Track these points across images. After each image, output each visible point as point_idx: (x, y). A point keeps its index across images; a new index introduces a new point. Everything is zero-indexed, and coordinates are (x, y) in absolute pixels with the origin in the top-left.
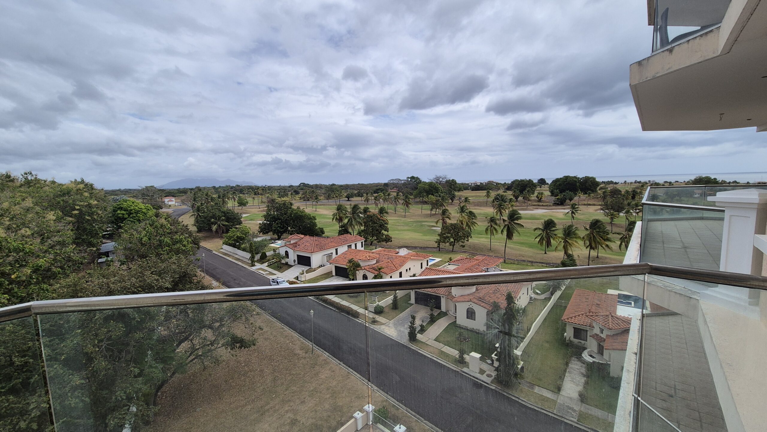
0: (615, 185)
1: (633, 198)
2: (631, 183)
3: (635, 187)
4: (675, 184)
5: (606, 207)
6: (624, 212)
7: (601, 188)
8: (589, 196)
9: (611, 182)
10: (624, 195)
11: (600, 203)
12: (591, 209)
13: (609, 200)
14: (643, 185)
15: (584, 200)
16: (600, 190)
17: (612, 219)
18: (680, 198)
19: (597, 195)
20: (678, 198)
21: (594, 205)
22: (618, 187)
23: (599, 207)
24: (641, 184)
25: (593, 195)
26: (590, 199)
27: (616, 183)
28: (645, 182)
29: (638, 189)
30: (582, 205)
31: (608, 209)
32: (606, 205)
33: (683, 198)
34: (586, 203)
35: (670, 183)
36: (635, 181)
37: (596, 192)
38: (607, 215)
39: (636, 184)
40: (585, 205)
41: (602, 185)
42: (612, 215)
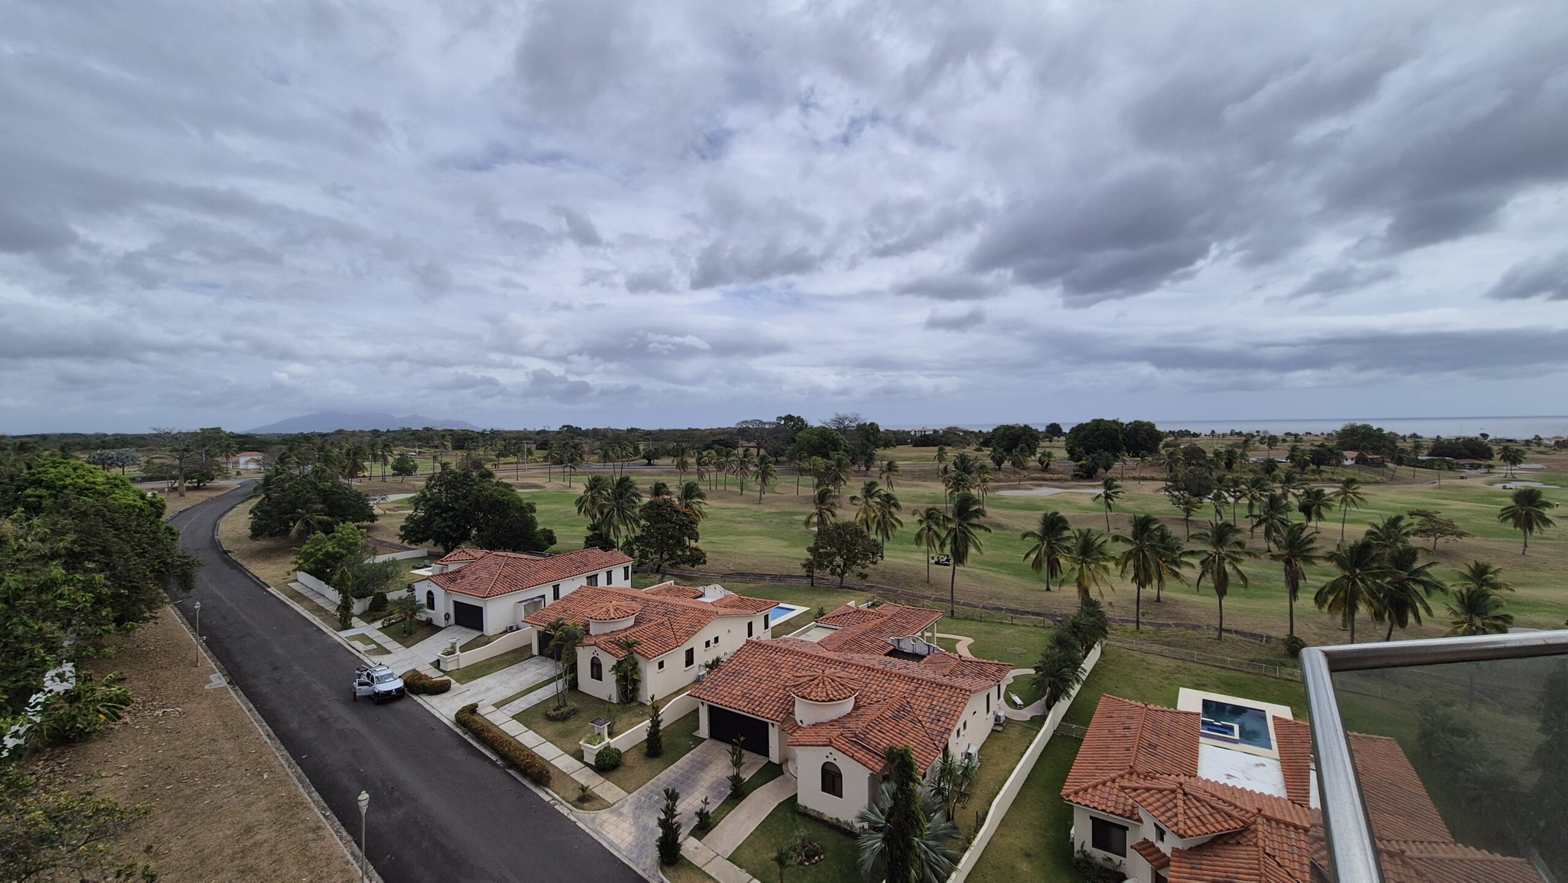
0: (1193, 439)
1: (1229, 466)
2: (1224, 435)
3: (1230, 443)
4: (1305, 438)
5: (1175, 484)
6: (1211, 497)
7: (1167, 445)
8: (1142, 460)
9: (1187, 433)
10: (1211, 460)
11: (1165, 476)
12: (1148, 488)
13: (1181, 471)
14: (1247, 440)
15: (1134, 469)
16: (1163, 448)
17: (1188, 511)
18: (1318, 466)
19: (1158, 460)
20: (1315, 467)
21: (1153, 479)
22: (1200, 443)
23: (1163, 484)
24: (1244, 438)
25: (1150, 459)
26: (1144, 467)
27: (1195, 435)
28: (1248, 434)
29: (1238, 447)
30: (1130, 478)
31: (1179, 490)
32: (1174, 479)
33: (1322, 467)
34: (1136, 475)
35: (1296, 436)
36: (1232, 431)
37: (1157, 452)
38: (1177, 501)
39: (1232, 438)
40: (1134, 478)
41: (1169, 439)
42: (1187, 503)
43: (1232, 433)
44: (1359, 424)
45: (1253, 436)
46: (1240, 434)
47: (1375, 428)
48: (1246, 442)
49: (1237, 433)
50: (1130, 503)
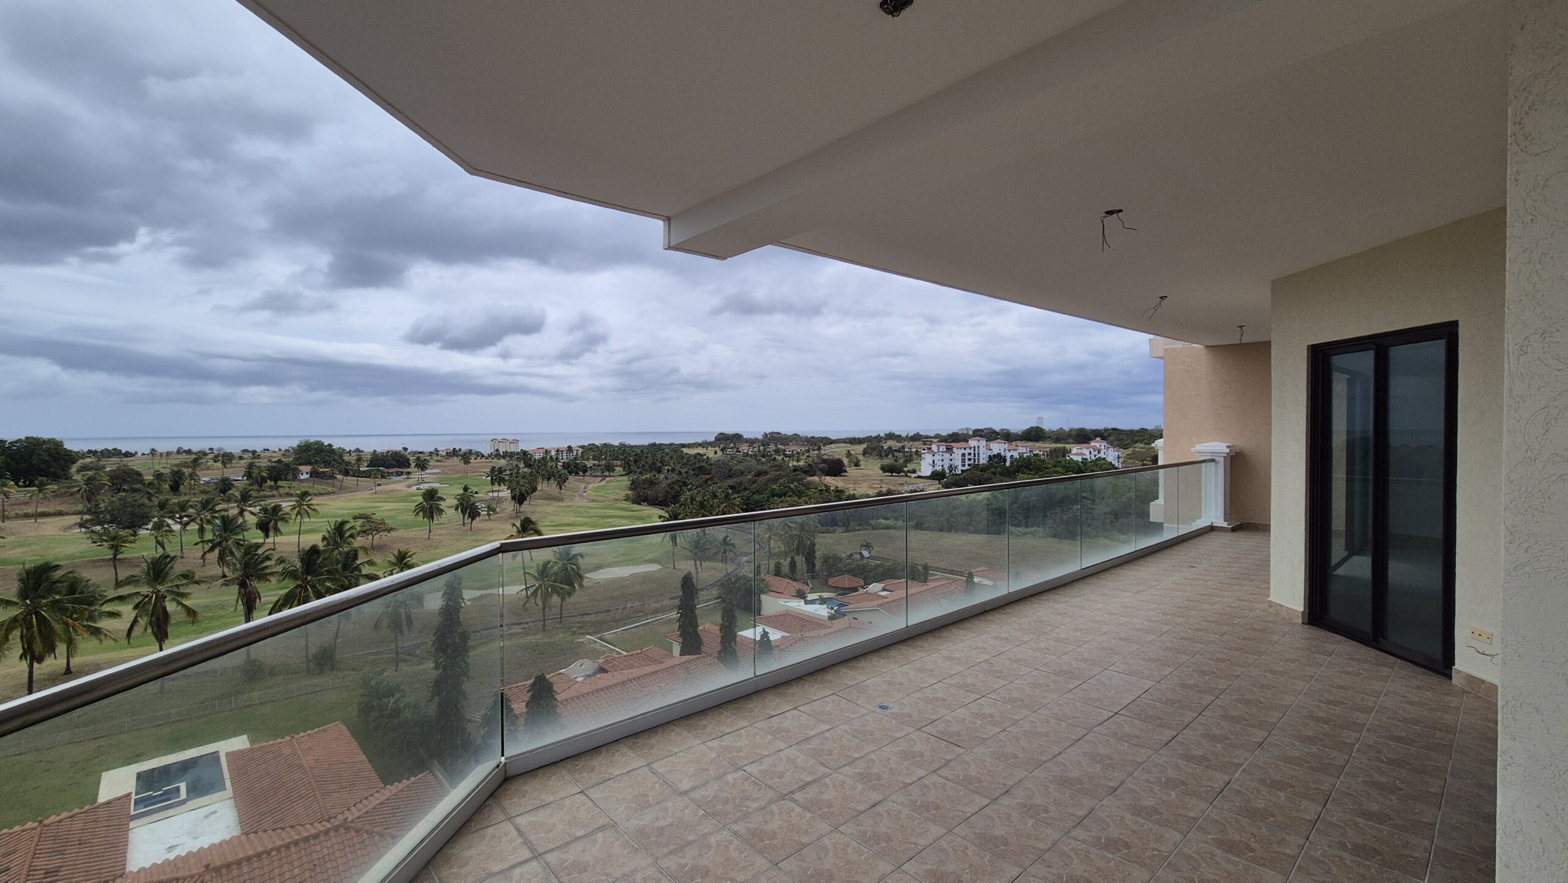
0: (125, 459)
1: (175, 488)
2: (168, 454)
3: (178, 462)
4: (262, 455)
5: (93, 517)
6: (150, 526)
7: (85, 468)
8: (40, 491)
9: (116, 453)
10: (150, 484)
11: (80, 507)
12: (51, 527)
13: (105, 501)
14: (197, 459)
15: (26, 503)
16: (78, 471)
17: (116, 549)
18: (276, 483)
19: (69, 488)
20: (272, 483)
21: (60, 514)
22: (133, 464)
23: (76, 519)
24: (194, 457)
25: (56, 487)
26: (45, 498)
27: (128, 454)
28: (200, 452)
29: (187, 467)
30: (18, 517)
31: (101, 523)
32: (95, 512)
33: (280, 483)
34: (30, 510)
35: (254, 452)
37: (68, 477)
38: (97, 539)
39: (179, 456)
40: (27, 516)
41: (88, 460)
42: (114, 539)
43: (179, 451)
44: (312, 440)
45: (205, 454)
46: (189, 452)
47: (326, 444)
48: (195, 460)
49: (185, 452)
50: (19, 550)
